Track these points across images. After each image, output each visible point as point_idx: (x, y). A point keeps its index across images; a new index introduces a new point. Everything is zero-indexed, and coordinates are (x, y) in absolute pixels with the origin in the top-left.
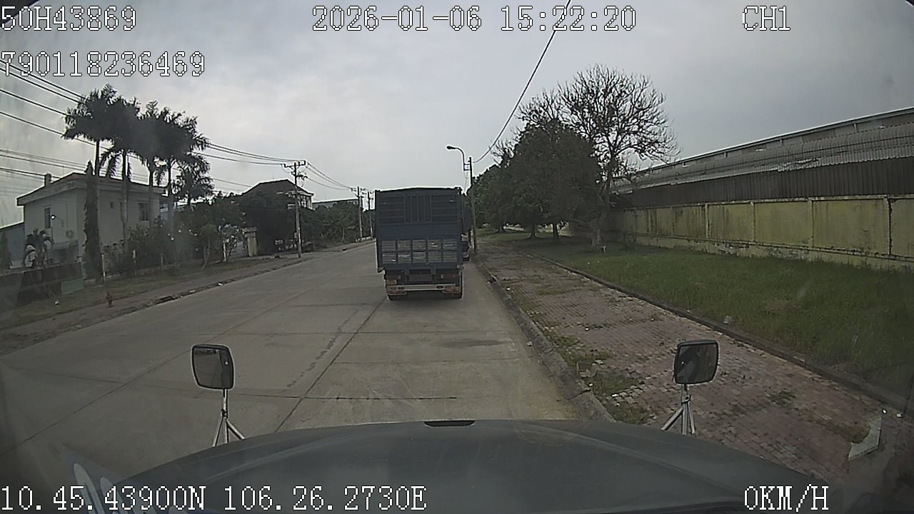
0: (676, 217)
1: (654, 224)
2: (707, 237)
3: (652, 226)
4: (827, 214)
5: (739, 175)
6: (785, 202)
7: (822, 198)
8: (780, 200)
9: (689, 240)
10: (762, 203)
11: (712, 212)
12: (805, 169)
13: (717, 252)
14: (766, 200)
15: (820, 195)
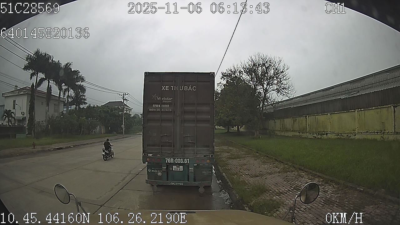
0: (293, 122)
1: (283, 126)
2: (308, 131)
3: (282, 127)
4: (365, 116)
5: (323, 102)
6: (345, 112)
7: (362, 109)
8: (342, 112)
9: (299, 133)
10: (333, 114)
11: (310, 119)
12: (354, 96)
13: (312, 137)
14: (336, 112)
15: (361, 108)
